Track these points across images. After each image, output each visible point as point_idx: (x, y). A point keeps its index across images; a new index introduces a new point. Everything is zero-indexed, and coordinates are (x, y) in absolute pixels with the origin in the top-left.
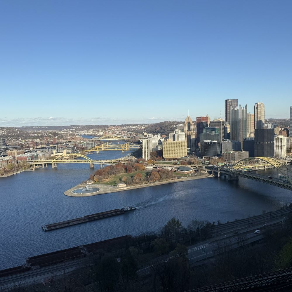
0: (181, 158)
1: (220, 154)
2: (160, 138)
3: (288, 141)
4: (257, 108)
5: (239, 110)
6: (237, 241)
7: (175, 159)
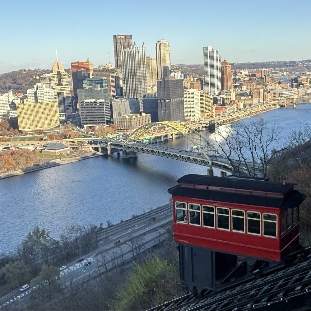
0: (51, 130)
1: (110, 120)
2: (13, 98)
3: (202, 96)
4: (160, 48)
5: (134, 51)
6: (130, 249)
7: (41, 132)
